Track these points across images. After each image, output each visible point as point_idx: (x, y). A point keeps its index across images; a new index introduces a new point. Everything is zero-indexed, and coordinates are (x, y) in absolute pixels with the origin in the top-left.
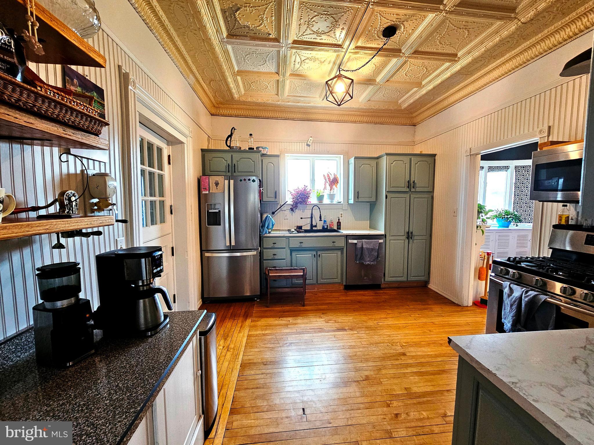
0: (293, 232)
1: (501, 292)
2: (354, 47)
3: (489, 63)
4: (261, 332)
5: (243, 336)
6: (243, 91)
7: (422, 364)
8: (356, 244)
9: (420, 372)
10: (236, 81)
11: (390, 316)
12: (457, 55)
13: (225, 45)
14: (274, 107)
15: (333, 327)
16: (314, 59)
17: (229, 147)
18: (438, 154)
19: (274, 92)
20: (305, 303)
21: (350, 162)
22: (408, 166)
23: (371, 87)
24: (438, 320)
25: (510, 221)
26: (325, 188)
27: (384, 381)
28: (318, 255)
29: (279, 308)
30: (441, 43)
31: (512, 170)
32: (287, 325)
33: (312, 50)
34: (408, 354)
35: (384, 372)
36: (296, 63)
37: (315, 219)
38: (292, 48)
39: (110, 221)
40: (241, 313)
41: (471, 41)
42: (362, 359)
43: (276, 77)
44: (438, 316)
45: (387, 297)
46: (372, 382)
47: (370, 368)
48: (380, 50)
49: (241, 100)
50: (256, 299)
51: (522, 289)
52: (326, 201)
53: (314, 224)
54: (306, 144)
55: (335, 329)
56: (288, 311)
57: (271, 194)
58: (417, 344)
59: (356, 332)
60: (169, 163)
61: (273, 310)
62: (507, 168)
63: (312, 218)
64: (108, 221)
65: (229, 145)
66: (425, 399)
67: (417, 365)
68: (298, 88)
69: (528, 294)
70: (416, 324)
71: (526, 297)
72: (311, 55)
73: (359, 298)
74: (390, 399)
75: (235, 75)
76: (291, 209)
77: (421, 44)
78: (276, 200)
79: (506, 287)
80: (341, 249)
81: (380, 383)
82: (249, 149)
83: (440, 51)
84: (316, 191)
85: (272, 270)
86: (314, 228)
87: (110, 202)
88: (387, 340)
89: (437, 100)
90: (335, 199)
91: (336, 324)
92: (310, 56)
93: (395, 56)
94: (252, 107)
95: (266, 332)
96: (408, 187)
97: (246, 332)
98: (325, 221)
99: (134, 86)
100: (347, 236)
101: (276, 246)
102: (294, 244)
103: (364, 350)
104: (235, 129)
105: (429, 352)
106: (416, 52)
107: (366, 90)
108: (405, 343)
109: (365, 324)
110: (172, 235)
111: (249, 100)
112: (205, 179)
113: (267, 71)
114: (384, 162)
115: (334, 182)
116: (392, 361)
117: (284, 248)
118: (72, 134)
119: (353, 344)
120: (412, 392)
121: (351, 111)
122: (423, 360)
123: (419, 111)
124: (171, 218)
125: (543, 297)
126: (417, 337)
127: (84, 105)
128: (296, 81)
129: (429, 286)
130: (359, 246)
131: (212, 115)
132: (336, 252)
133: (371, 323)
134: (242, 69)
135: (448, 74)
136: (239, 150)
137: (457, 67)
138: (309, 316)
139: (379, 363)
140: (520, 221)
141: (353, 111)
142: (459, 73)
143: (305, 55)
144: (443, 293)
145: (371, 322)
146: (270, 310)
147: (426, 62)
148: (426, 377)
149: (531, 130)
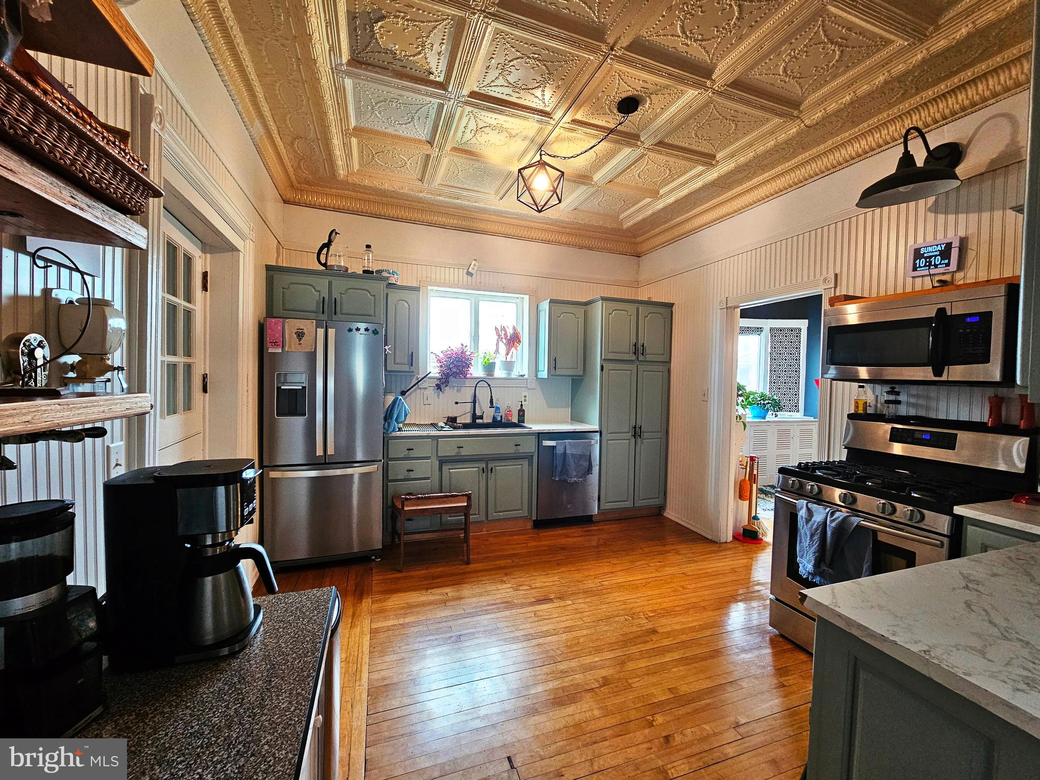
0: (442, 427)
1: (794, 517)
2: (569, 120)
3: (755, 175)
4: (395, 622)
5: (362, 633)
6: (356, 167)
7: (683, 645)
8: (553, 447)
9: (687, 658)
10: (347, 146)
11: (619, 569)
12: (715, 156)
13: (342, 77)
14: (410, 201)
15: (528, 598)
16: (500, 129)
17: (325, 265)
18: (676, 302)
19: (417, 173)
20: (471, 557)
21: (540, 308)
22: (634, 318)
23: (583, 188)
24: (690, 568)
25: (768, 409)
26: (497, 351)
27: (636, 683)
28: (490, 468)
29: (423, 572)
30: (697, 136)
31: (766, 332)
32: (444, 603)
33: (499, 114)
34: (660, 630)
35: (631, 666)
36: (468, 131)
37: (479, 404)
38: (467, 103)
39: (143, 403)
40: (349, 589)
41: (737, 140)
42: (591, 649)
43: (427, 149)
44: (690, 562)
45: (605, 536)
46: (616, 687)
47: (607, 662)
48: (612, 131)
49: (350, 180)
50: (373, 558)
51: (825, 509)
52: (499, 373)
53: (478, 413)
54: (465, 271)
55: (533, 600)
56: (439, 577)
57: (402, 358)
58: (668, 613)
59: (570, 602)
60: (205, 288)
61: (412, 577)
62: (759, 330)
63: (474, 402)
64: (139, 405)
65: (323, 261)
66: (703, 702)
67: (677, 648)
68: (460, 174)
69: (834, 517)
70: (662, 578)
71: (832, 521)
72: (497, 121)
73: (563, 541)
74: (650, 713)
75: (346, 133)
76: (437, 385)
77: (670, 133)
78: (412, 369)
79: (802, 508)
80: (529, 457)
81: (629, 686)
82: (364, 272)
83: (693, 147)
84: (481, 355)
85: (410, 499)
86: (478, 421)
87: (109, 362)
88: (623, 610)
89: (675, 221)
90: (515, 370)
91: (532, 591)
92: (494, 122)
93: (629, 145)
94: (368, 196)
95: (407, 620)
96: (635, 353)
97: (366, 624)
98: (498, 409)
99: (160, 123)
100: (539, 433)
101: (413, 454)
102: (448, 450)
103: (589, 632)
104: (336, 233)
105: (690, 622)
106: (660, 143)
107: (573, 191)
108: (652, 611)
109: (581, 586)
110: (204, 437)
111: (367, 182)
112: (276, 323)
113: (412, 136)
114: (598, 310)
115: (514, 340)
116: (639, 646)
117: (428, 458)
118: (86, 208)
119: (568, 624)
120: (681, 694)
121: (544, 223)
122: (684, 638)
123: (647, 235)
124: (204, 400)
125: (855, 520)
126: (666, 600)
127: (120, 147)
128: (461, 161)
129: (665, 514)
130: (559, 450)
131: (286, 202)
132: (520, 461)
133: (590, 584)
134: (363, 125)
135: (699, 184)
136: (344, 273)
137: (713, 175)
138: (481, 581)
139: (618, 653)
140: (780, 409)
141: (547, 224)
142: (713, 184)
143: (485, 119)
144: (689, 524)
145: (590, 582)
146: (405, 577)
147: (672, 160)
148: (696, 665)
149: (812, 278)
